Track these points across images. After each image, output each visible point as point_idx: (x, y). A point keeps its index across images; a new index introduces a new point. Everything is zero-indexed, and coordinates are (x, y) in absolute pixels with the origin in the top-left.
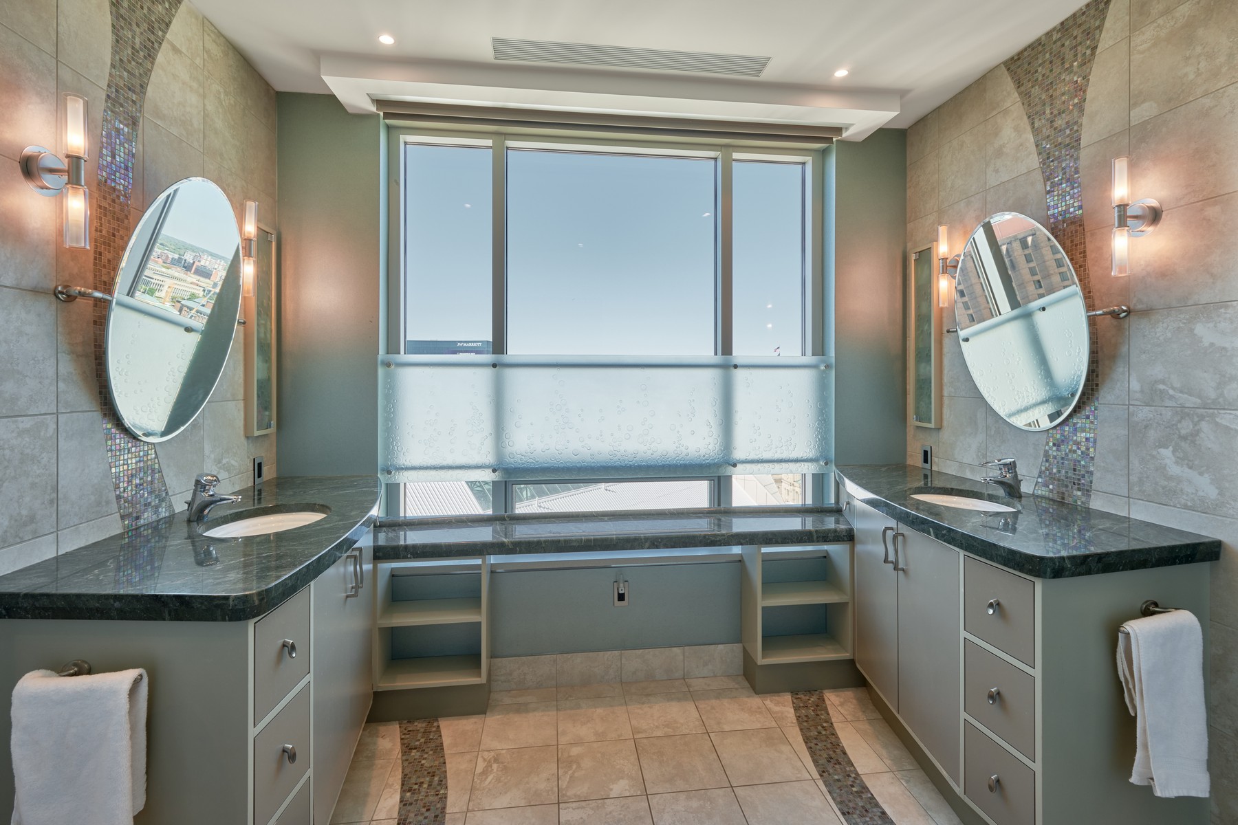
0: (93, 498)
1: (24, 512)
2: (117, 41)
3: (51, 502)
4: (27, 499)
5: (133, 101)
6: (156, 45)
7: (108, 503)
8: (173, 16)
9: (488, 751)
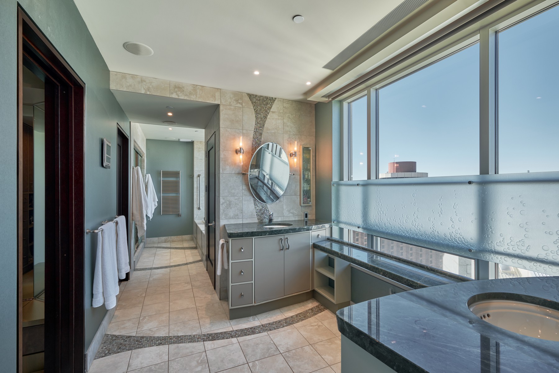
0: (250, 214)
1: (236, 214)
2: (257, 119)
3: (241, 213)
4: (237, 211)
5: (261, 130)
6: (267, 114)
7: (254, 215)
8: (273, 105)
9: (322, 323)
